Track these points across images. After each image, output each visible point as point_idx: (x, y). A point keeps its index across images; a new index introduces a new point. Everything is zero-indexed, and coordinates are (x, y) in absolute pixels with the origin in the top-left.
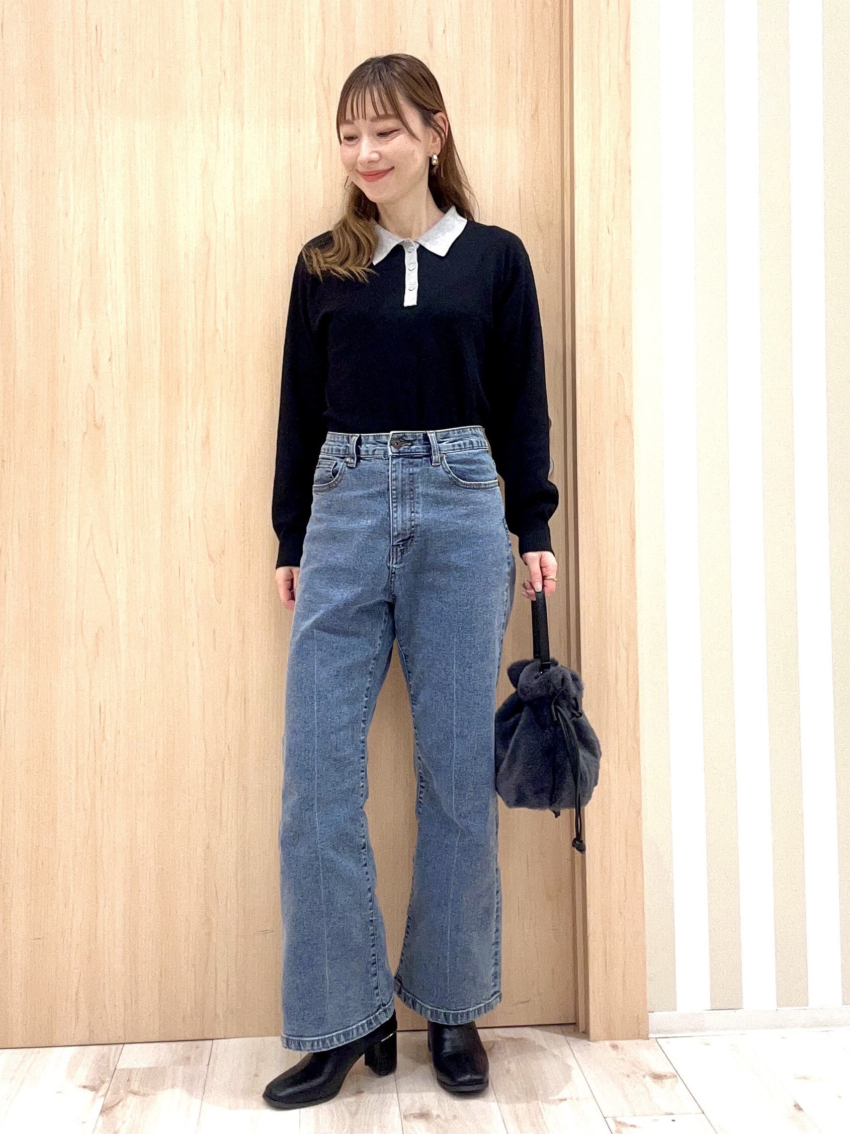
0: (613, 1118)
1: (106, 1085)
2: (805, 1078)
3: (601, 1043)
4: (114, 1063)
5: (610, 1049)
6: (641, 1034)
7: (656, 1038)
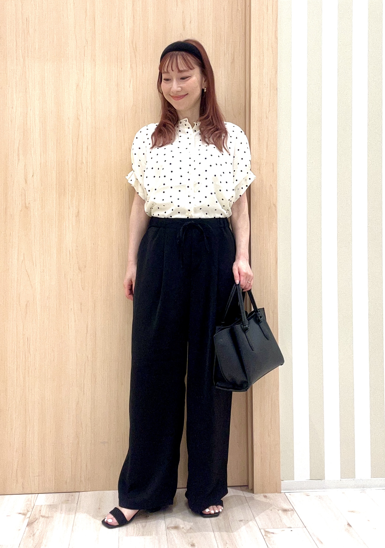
0: (264, 529)
1: (29, 513)
2: (352, 512)
3: (259, 495)
4: (34, 503)
5: (263, 498)
6: (277, 490)
7: (284, 493)
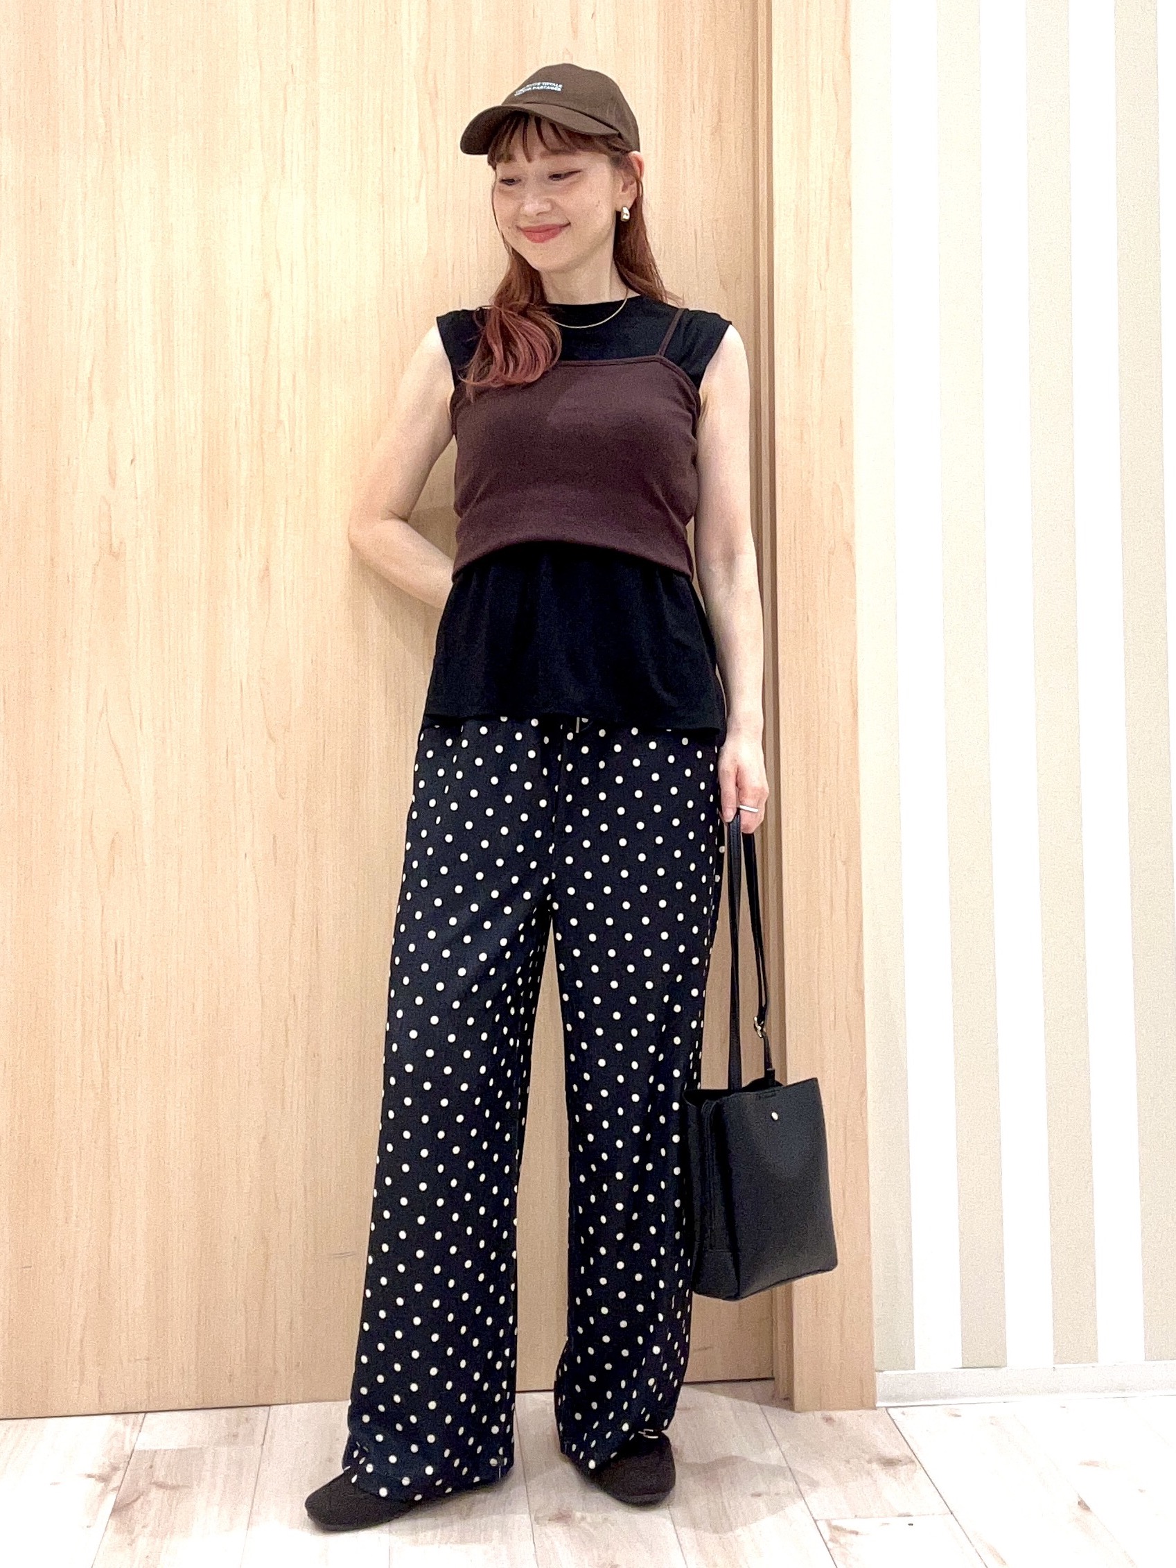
0: (826, 1520)
1: (120, 1473)
2: (1092, 1464)
3: (810, 1414)
4: (132, 1442)
5: (822, 1422)
6: (865, 1401)
7: (887, 1408)
